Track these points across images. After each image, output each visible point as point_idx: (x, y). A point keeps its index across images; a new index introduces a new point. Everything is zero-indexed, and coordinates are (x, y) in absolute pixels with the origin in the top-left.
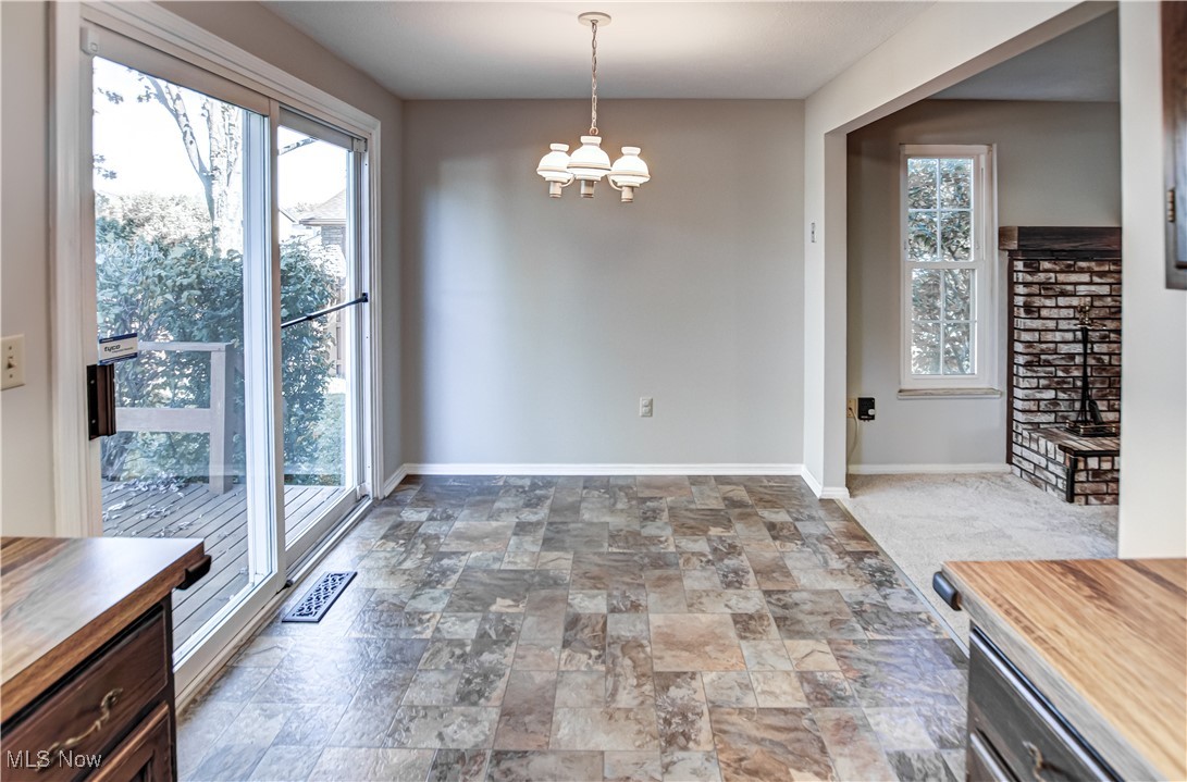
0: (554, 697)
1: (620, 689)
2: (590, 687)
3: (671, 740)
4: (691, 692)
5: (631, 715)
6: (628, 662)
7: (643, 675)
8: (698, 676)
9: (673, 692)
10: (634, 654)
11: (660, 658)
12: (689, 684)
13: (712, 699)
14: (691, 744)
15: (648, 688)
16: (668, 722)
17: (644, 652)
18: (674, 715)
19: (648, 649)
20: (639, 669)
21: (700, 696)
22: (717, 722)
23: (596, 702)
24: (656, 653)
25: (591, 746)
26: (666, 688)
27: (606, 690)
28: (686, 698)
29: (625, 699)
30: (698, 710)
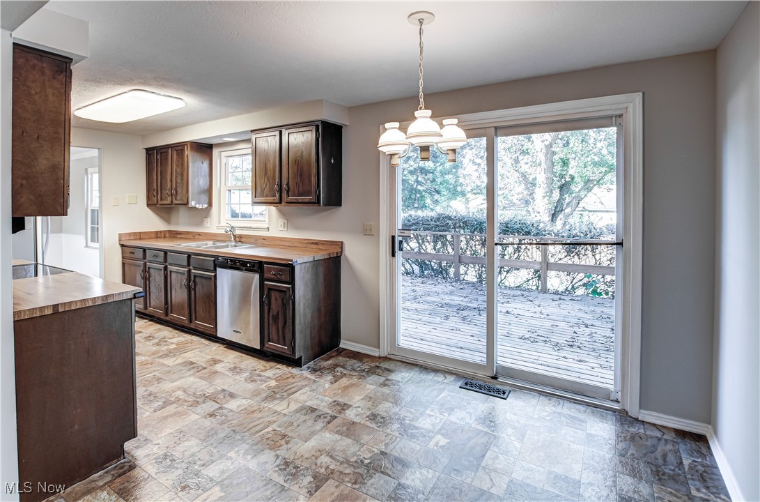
0: (350, 438)
1: (332, 460)
2: (344, 451)
3: (287, 464)
4: (301, 486)
5: (313, 458)
6: (347, 471)
7: (332, 473)
8: (308, 495)
9: (310, 479)
10: (351, 476)
11: (337, 487)
12: (307, 488)
13: (288, 491)
14: (277, 469)
15: (323, 470)
16: (295, 467)
17: (349, 482)
18: (297, 472)
19: (349, 485)
20: (338, 473)
21: (295, 488)
22: (275, 485)
23: (334, 449)
24: (342, 487)
25: (313, 439)
26: (315, 477)
27: (336, 456)
28: (301, 481)
29: (324, 459)
30: (289, 482)
